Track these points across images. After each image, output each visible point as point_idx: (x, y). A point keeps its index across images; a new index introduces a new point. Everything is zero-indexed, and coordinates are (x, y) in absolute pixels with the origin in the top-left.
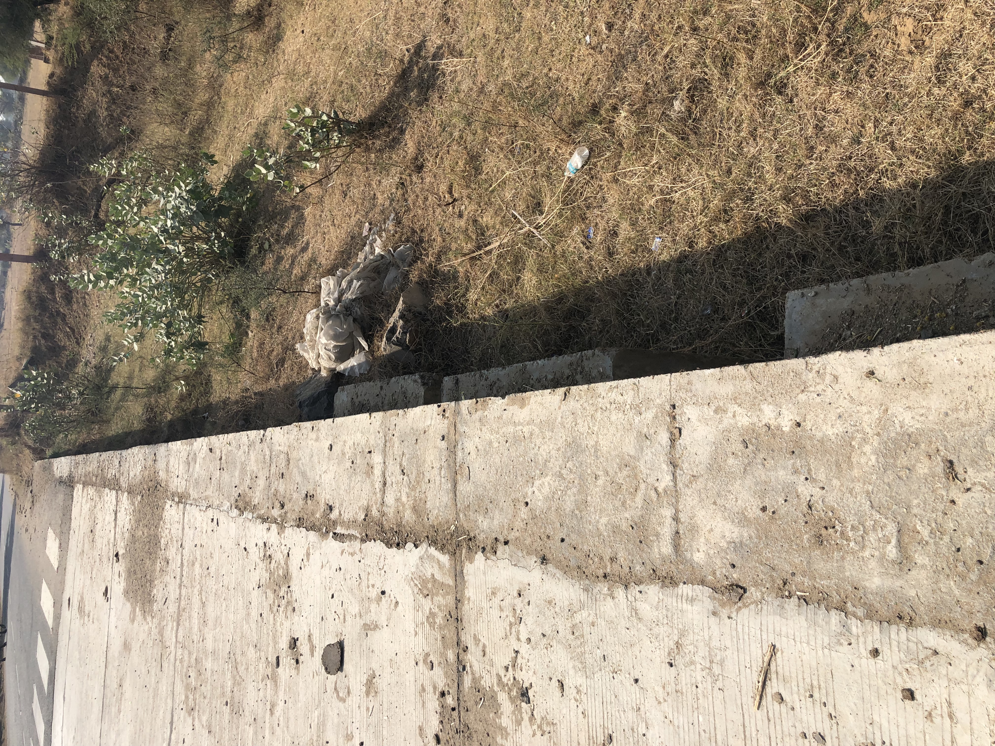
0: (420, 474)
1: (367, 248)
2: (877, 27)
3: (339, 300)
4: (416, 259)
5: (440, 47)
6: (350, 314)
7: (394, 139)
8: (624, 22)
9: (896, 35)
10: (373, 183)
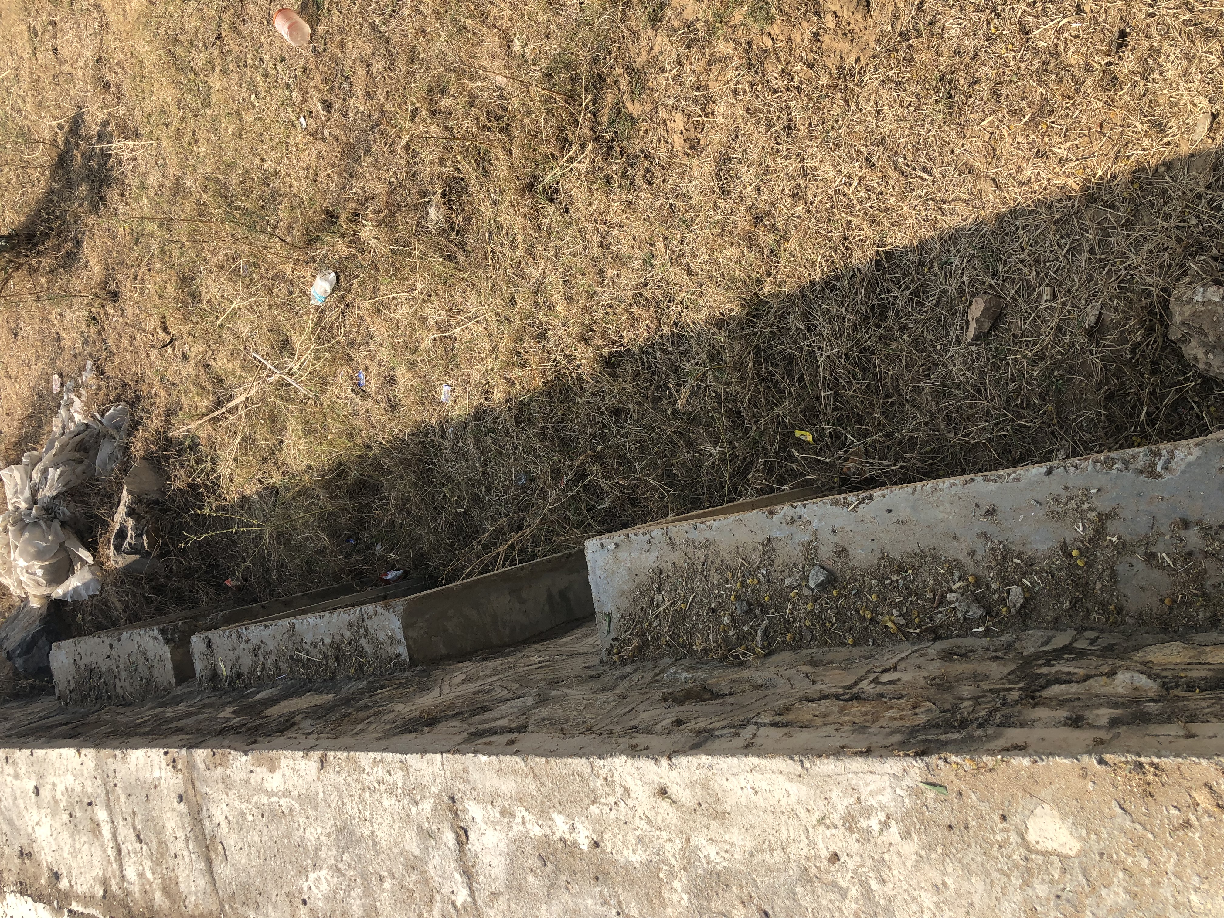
0: (162, 843)
1: (62, 412)
2: (644, 120)
3: (34, 500)
4: (136, 424)
5: (105, 124)
6: (55, 517)
7: (68, 254)
8: (344, 100)
9: (667, 131)
10: (52, 317)
